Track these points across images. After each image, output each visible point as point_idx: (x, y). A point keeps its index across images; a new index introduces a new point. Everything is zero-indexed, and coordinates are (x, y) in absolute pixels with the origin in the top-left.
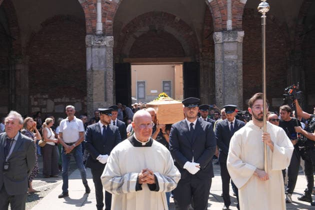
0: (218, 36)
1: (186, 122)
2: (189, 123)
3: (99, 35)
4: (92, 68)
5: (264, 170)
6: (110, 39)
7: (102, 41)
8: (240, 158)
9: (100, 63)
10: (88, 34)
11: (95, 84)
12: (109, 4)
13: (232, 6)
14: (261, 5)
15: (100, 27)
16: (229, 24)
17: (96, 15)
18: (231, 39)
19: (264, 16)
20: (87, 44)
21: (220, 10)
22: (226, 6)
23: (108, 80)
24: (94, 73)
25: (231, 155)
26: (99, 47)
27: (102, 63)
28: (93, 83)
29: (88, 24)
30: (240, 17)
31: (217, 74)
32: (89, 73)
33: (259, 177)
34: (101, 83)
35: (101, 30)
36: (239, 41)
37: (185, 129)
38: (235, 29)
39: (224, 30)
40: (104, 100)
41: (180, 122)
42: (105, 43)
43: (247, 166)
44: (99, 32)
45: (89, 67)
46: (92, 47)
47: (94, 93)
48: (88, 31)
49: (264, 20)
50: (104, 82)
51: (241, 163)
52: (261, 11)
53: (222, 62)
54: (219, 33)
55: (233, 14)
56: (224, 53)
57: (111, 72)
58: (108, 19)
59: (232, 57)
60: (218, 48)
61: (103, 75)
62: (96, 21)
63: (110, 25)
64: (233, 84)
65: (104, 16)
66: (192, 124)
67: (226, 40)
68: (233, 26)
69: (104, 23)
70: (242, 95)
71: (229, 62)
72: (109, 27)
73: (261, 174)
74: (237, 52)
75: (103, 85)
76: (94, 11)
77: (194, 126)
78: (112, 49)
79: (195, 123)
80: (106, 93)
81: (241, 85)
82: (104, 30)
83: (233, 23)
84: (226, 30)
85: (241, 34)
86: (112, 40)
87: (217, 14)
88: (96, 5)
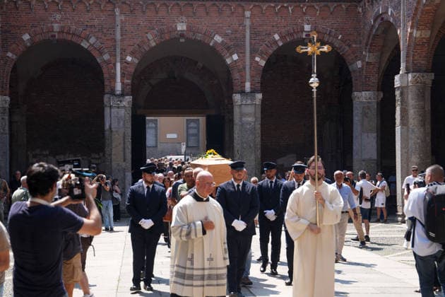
0: (237, 97)
1: (232, 182)
2: (236, 184)
3: (118, 95)
4: (110, 128)
5: (316, 224)
6: (129, 98)
7: (121, 101)
8: (297, 213)
9: (119, 123)
10: (107, 93)
11: (114, 144)
12: (128, 64)
13: (250, 68)
14: (311, 80)
15: (119, 87)
16: (248, 86)
17: (115, 74)
18: (249, 102)
19: (315, 90)
20: (105, 103)
21: (239, 72)
22: (244, 68)
23: (126, 141)
24: (113, 133)
25: (289, 212)
26: (118, 108)
27: (122, 123)
28: (111, 143)
29: (106, 83)
30: (258, 79)
31: (236, 136)
32: (107, 133)
33: (312, 230)
34: (120, 144)
35: (120, 89)
36: (257, 103)
37: (232, 189)
38: (253, 91)
39: (243, 92)
40: (122, 160)
41: (226, 182)
42: (125, 103)
43: (302, 220)
44: (118, 93)
45: (107, 127)
46: (111, 107)
47: (113, 153)
48: (106, 91)
49: (315, 93)
50: (122, 142)
51: (297, 218)
52: (312, 85)
53: (240, 123)
54: (237, 95)
55: (252, 76)
56: (242, 115)
57: (129, 132)
58: (127, 79)
59: (250, 119)
60: (236, 110)
61: (121, 135)
62: (115, 81)
63: (129, 85)
64: (250, 146)
65: (123, 75)
66: (238, 185)
67: (244, 102)
68: (251, 88)
69: (123, 83)
70: (259, 157)
71: (247, 124)
72: (128, 87)
73: (314, 228)
74: (255, 114)
75: (122, 145)
76: (112, 71)
77: (240, 187)
78: (130, 109)
79: (241, 184)
80: (124, 154)
81: (259, 146)
82: (123, 90)
83: (251, 85)
84: (244, 92)
85: (259, 96)
86: (131, 100)
87: (236, 76)
88: (115, 65)
